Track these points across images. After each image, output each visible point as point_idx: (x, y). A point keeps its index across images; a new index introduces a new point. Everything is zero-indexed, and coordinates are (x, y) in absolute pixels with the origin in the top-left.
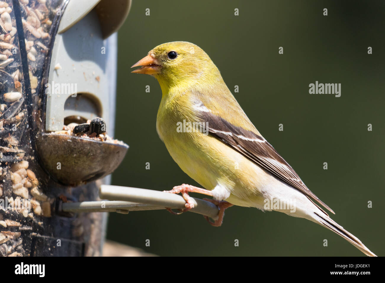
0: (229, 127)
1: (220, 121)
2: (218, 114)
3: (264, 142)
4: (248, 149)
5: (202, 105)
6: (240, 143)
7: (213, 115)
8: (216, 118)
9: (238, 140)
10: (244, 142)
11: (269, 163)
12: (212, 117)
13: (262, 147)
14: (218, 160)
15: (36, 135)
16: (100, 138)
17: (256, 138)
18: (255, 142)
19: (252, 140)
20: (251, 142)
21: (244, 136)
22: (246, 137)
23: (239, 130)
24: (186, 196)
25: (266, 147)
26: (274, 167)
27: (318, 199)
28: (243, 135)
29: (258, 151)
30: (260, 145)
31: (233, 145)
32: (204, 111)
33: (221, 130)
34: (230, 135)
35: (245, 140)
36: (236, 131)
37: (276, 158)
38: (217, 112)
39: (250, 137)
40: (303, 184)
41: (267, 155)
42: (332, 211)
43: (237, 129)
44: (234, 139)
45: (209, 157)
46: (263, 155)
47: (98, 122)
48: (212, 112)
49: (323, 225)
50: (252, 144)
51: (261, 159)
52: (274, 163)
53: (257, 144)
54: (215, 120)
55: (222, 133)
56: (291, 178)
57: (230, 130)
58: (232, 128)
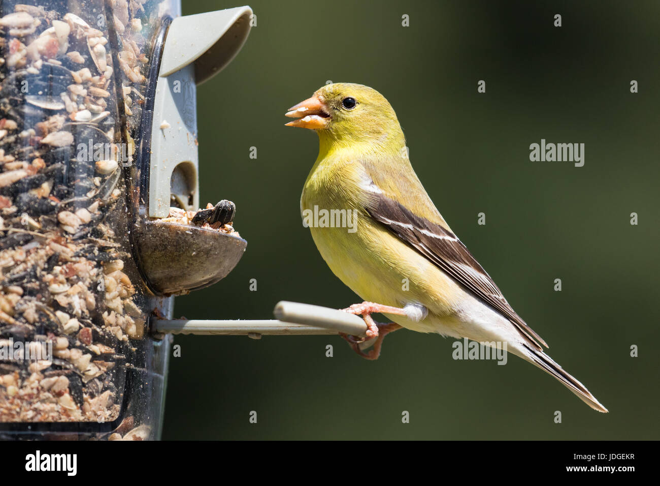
0: (409, 217)
1: (397, 208)
2: (395, 198)
3: (456, 240)
4: (435, 251)
5: (372, 183)
6: (424, 240)
7: (388, 198)
8: (392, 204)
9: (420, 237)
10: (430, 239)
11: (463, 271)
12: (387, 201)
13: (453, 248)
14: (393, 266)
15: (135, 222)
16: (226, 230)
17: (446, 234)
18: (444, 240)
19: (441, 237)
20: (439, 239)
21: (430, 231)
22: (432, 233)
23: (422, 222)
24: (369, 319)
25: (459, 247)
26: (469, 278)
27: (526, 324)
28: (428, 229)
29: (448, 253)
30: (450, 244)
31: (413, 243)
32: (376, 192)
33: (398, 221)
34: (409, 229)
35: (431, 237)
36: (419, 223)
37: (472, 264)
38: (393, 194)
39: (438, 233)
40: (506, 303)
41: (459, 260)
42: (545, 344)
43: (419, 220)
44: (416, 234)
45: (381, 260)
46: (454, 260)
47: (227, 207)
48: (386, 195)
49: (535, 363)
50: (440, 243)
51: (451, 265)
52: (469, 271)
53: (446, 242)
54: (389, 206)
55: (398, 225)
56: (491, 295)
57: (410, 222)
58: (413, 219)
